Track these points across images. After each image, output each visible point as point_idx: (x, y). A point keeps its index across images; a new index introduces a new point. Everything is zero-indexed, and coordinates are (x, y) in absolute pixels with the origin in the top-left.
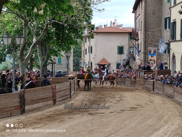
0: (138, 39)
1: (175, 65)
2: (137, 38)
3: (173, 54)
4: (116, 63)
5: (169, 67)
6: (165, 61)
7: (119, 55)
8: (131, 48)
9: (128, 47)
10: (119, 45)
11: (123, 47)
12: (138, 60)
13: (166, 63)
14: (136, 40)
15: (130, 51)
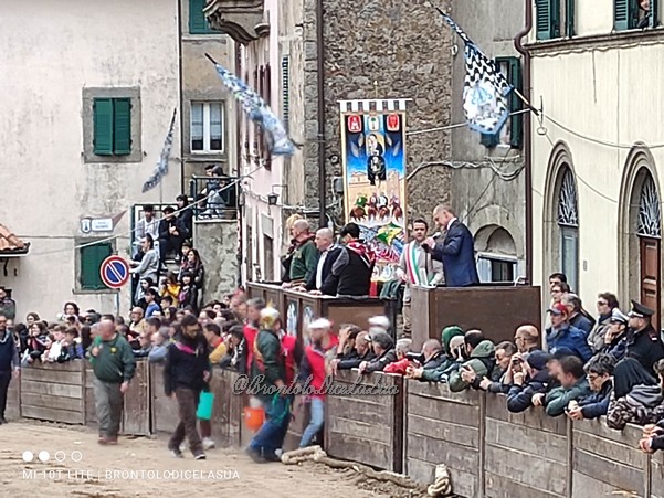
0: (263, 32)
1: (570, 247)
2: (248, 23)
3: (560, 149)
4: (77, 239)
5: (522, 264)
6: (491, 216)
7: (99, 170)
8: (198, 104)
9: (176, 102)
10: (99, 81)
11: (128, 100)
12: (264, 210)
13: (499, 234)
14: (242, 37)
15: (194, 134)
